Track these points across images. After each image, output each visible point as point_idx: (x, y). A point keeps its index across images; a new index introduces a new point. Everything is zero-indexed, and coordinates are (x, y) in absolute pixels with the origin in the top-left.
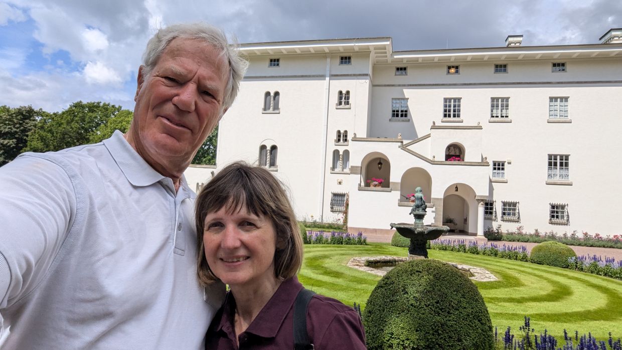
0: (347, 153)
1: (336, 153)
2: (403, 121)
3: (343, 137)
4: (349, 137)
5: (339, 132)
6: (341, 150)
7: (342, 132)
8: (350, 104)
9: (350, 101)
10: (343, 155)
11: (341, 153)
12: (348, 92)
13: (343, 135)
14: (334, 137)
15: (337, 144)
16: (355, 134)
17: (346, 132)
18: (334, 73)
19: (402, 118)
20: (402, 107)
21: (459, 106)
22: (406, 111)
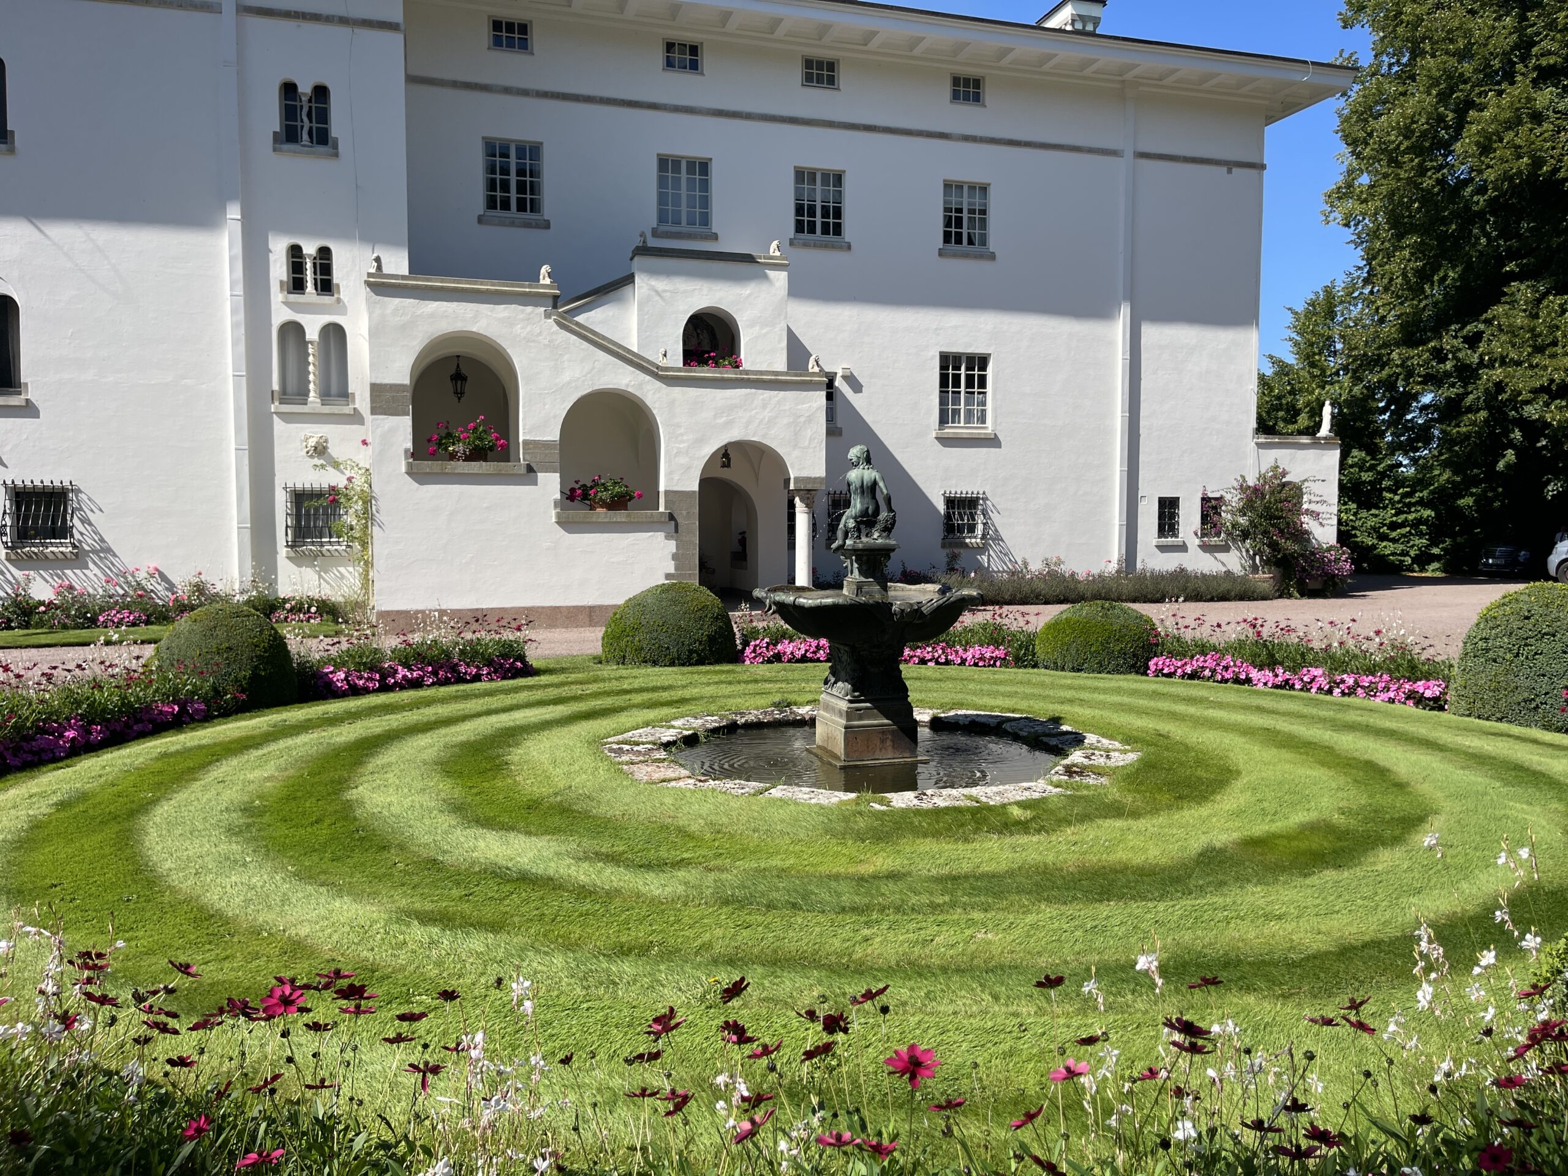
0: (334, 335)
1: (291, 332)
2: (527, 225)
3: (315, 272)
5: (297, 253)
6: (312, 323)
7: (309, 251)
8: (335, 139)
9: (336, 129)
10: (319, 345)
11: (312, 336)
12: (321, 92)
13: (315, 265)
14: (281, 269)
15: (294, 299)
17: (324, 254)
19: (522, 215)
20: (521, 172)
21: (705, 186)
22: (535, 188)
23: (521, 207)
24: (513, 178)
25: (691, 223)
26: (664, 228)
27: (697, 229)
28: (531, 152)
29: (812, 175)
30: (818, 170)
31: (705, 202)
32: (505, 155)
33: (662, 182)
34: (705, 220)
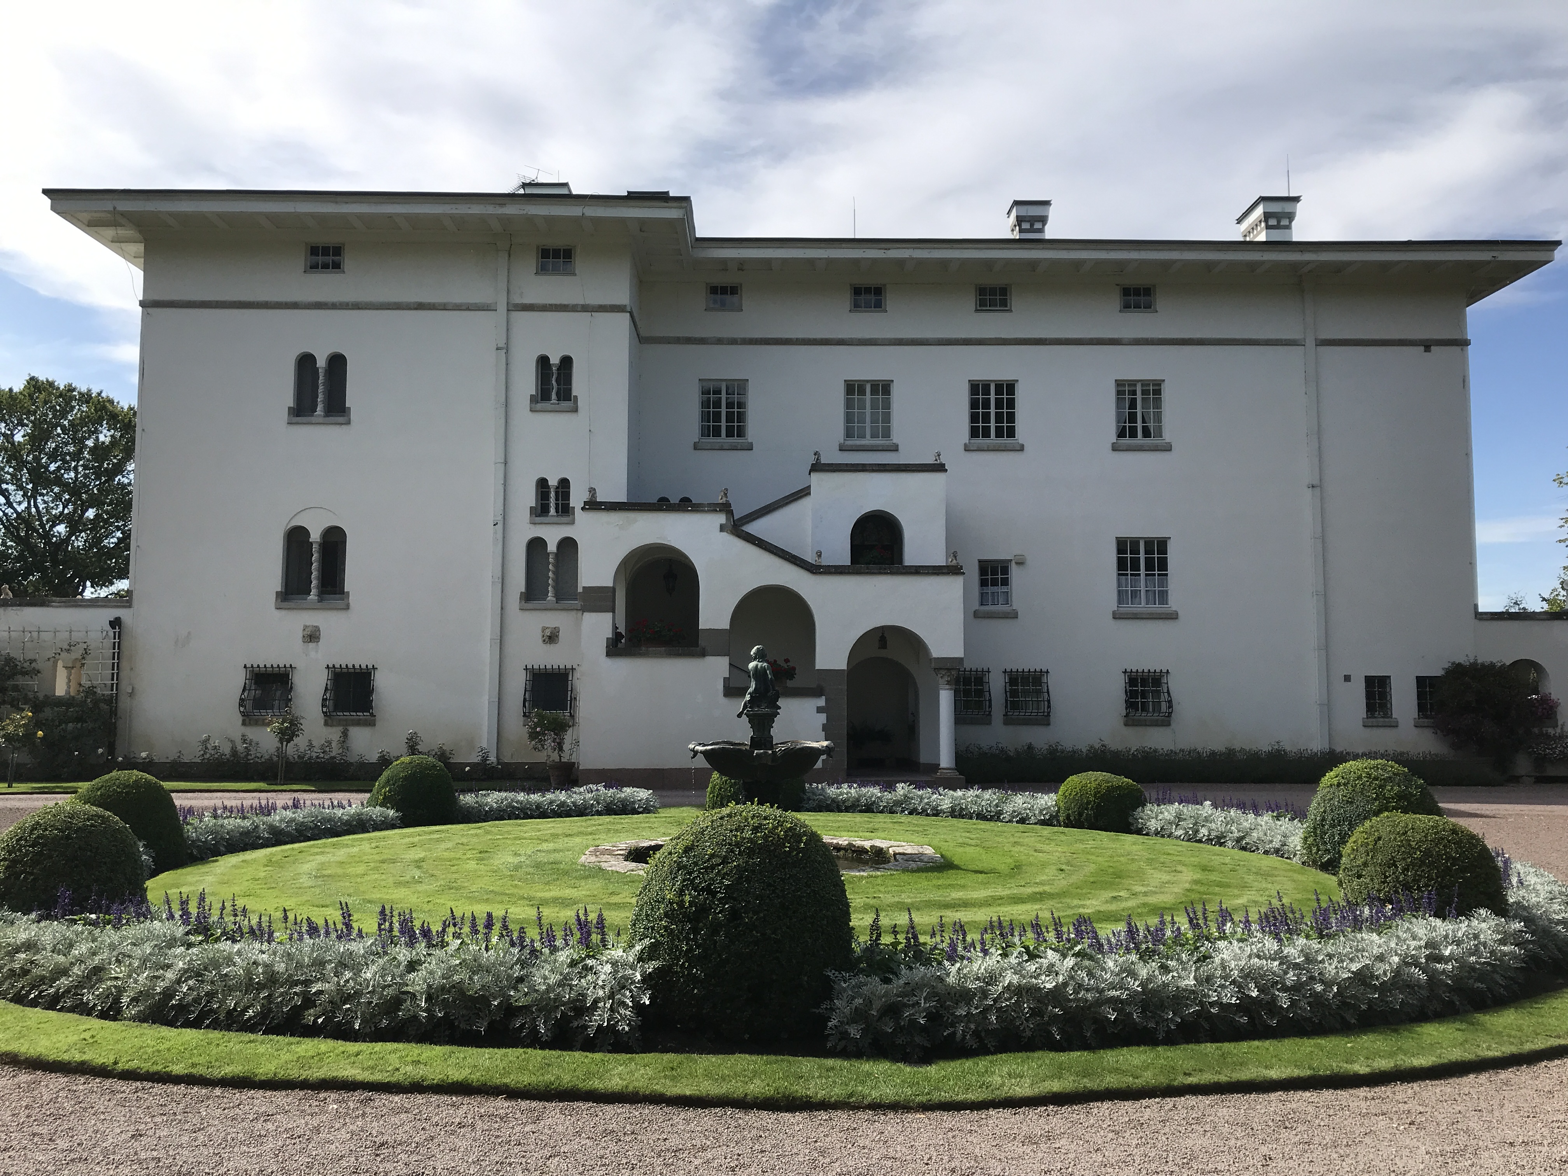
0: (568, 546)
1: (536, 546)
2: (734, 448)
3: (557, 499)
4: (577, 499)
5: (542, 483)
6: (552, 536)
7: (553, 482)
8: (576, 397)
9: (577, 388)
10: (557, 555)
11: (552, 547)
12: (567, 362)
13: (557, 493)
14: (528, 497)
15: (538, 519)
16: (592, 491)
17: (564, 483)
18: (517, 300)
19: (730, 440)
20: (730, 405)
21: (887, 405)
22: (741, 417)
23: (730, 434)
24: (724, 410)
25: (874, 436)
26: (850, 442)
27: (879, 442)
28: (738, 387)
29: (986, 386)
30: (992, 381)
31: (887, 418)
32: (718, 392)
33: (849, 404)
34: (887, 434)
